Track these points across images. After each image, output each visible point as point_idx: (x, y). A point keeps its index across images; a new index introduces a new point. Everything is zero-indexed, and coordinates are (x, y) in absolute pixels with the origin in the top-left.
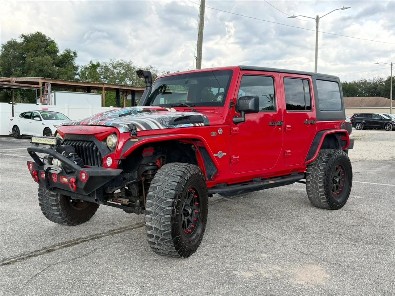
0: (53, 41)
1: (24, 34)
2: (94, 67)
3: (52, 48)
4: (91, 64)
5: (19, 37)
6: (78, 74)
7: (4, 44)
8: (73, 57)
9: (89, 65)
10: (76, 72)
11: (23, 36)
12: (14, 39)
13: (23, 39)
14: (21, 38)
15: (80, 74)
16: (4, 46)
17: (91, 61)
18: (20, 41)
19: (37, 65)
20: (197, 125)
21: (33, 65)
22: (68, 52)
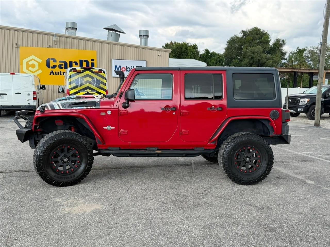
0: (267, 32)
1: (244, 30)
2: (301, 52)
3: (265, 39)
4: (298, 49)
5: (240, 33)
6: (286, 59)
7: (229, 39)
8: (282, 44)
9: (296, 50)
10: (284, 57)
11: (242, 32)
12: (236, 35)
13: (242, 34)
14: (241, 33)
15: (288, 59)
16: (229, 41)
17: (298, 47)
18: (240, 35)
19: (249, 54)
20: (89, 108)
21: (247, 54)
22: (278, 41)
